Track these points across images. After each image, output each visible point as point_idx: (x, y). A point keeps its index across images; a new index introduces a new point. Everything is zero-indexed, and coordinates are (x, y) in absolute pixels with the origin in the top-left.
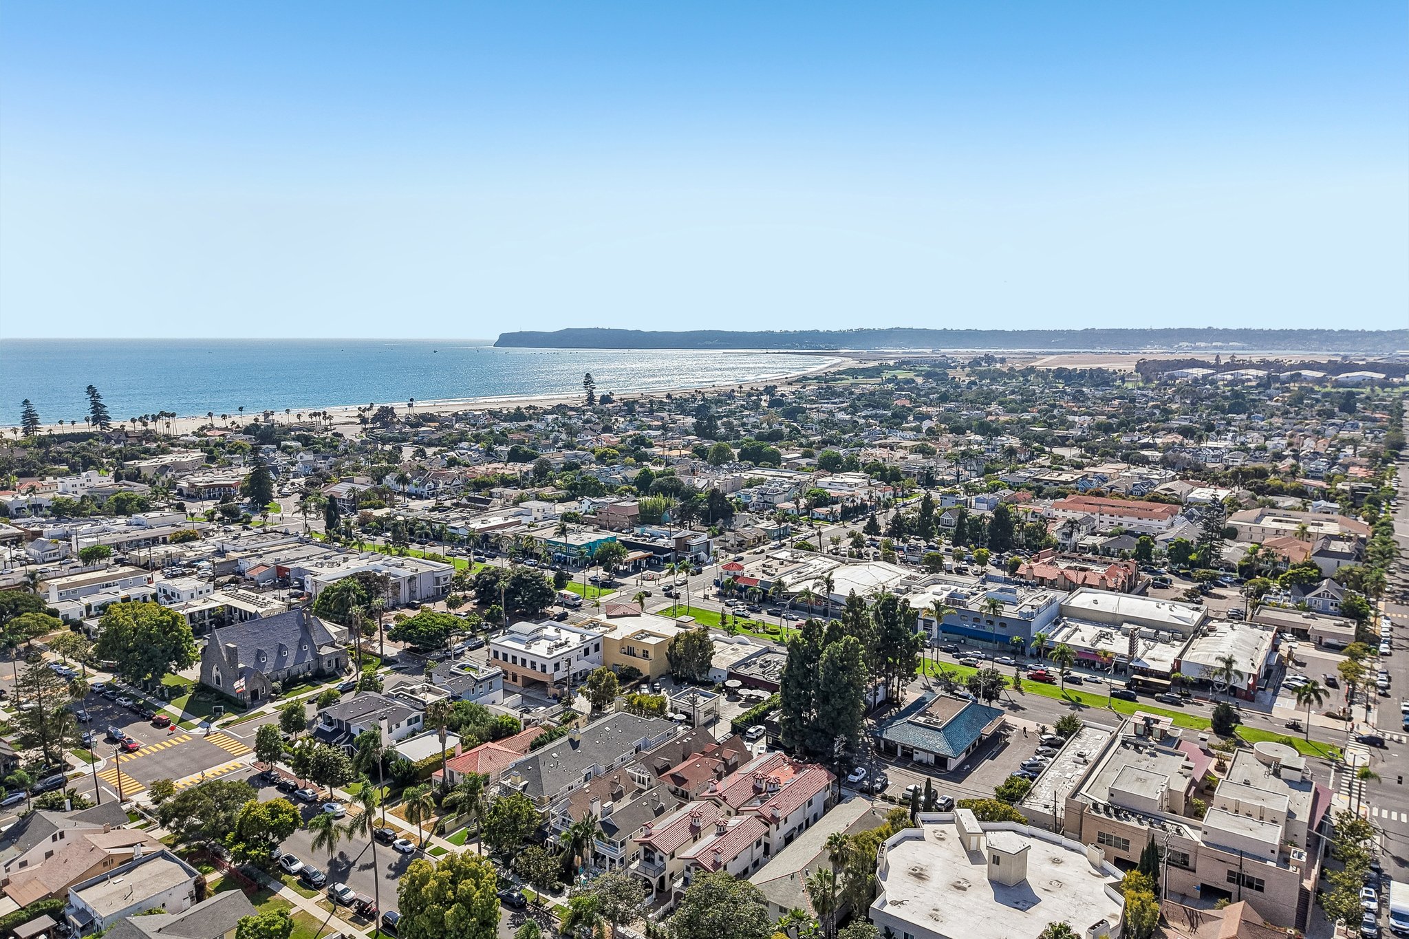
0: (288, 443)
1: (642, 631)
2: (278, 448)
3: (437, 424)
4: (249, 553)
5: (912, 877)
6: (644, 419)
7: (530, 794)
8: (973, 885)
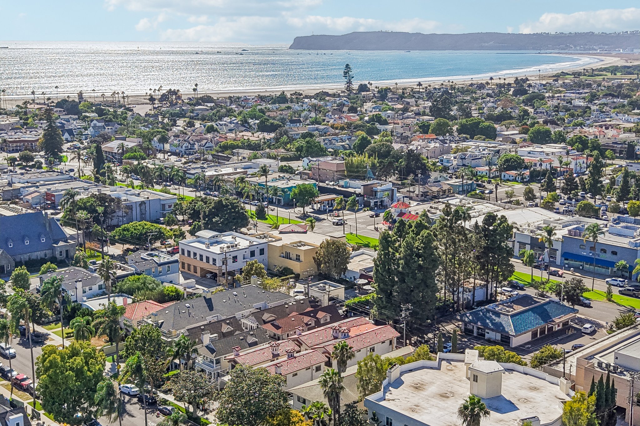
0: (88, 114)
1: (300, 242)
2: (79, 118)
3: (212, 104)
4: (30, 185)
5: (412, 388)
6: (390, 104)
7: (164, 329)
8: (456, 396)
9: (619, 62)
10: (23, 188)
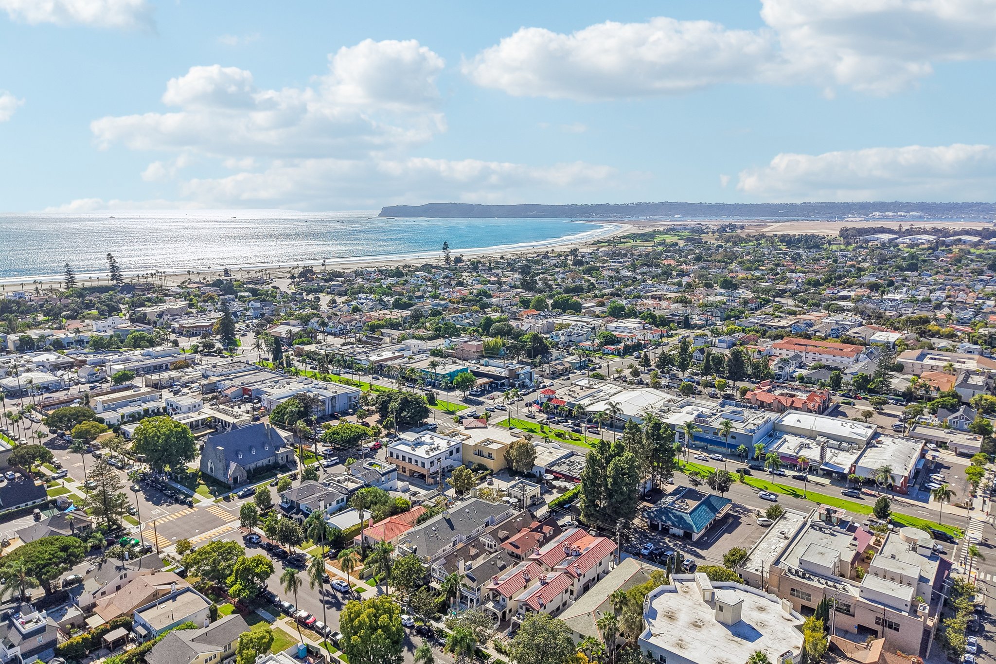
0: (243, 294)
1: (488, 440)
2: (236, 298)
3: (343, 279)
4: (224, 378)
5: (666, 618)
6: (485, 276)
7: (419, 555)
8: (706, 624)
9: (635, 230)
10: (219, 381)
